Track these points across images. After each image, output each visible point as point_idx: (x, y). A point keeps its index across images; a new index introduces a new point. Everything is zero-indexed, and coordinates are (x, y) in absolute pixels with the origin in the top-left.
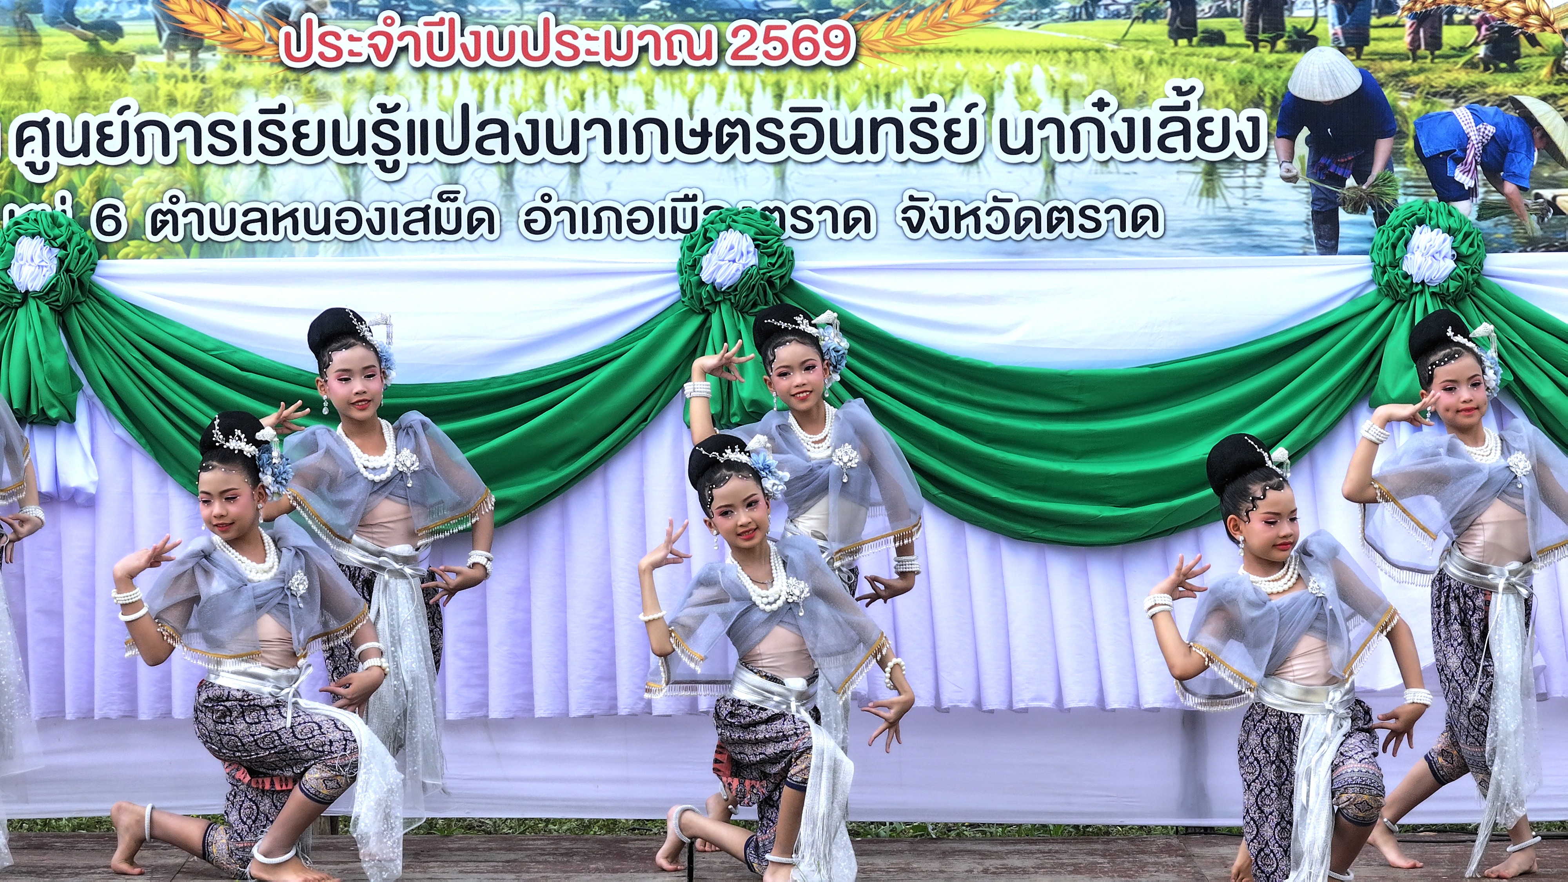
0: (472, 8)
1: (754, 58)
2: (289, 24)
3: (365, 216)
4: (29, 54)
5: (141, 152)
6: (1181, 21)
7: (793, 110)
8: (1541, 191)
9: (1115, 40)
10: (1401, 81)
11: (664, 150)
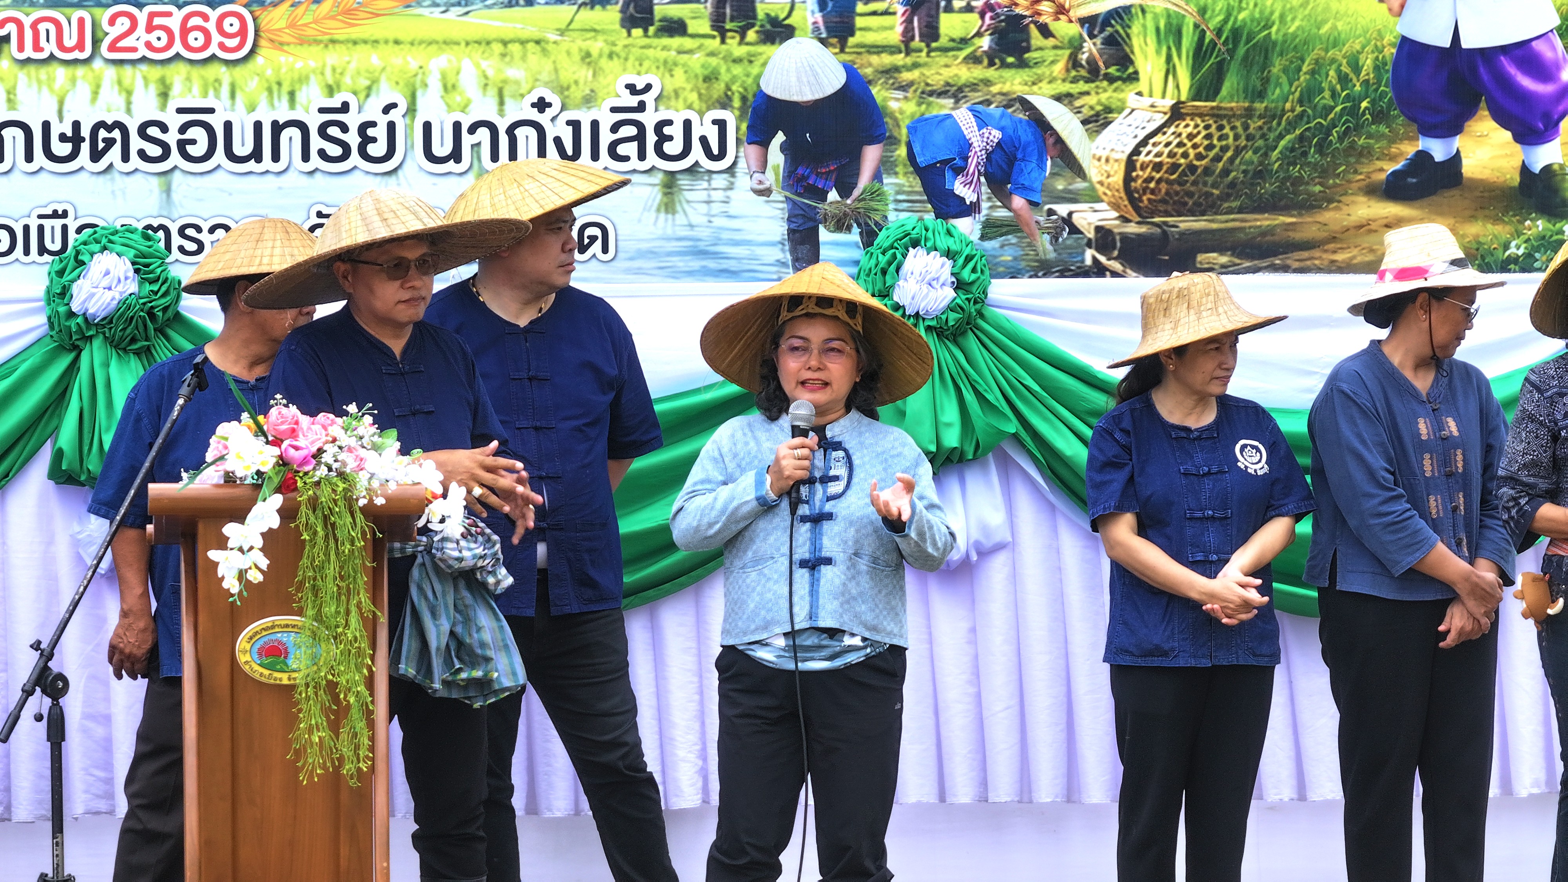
1: (134, 50)
6: (635, 7)
7: (180, 111)
8: (1054, 207)
9: (558, 30)
10: (891, 77)
11: (29, 158)
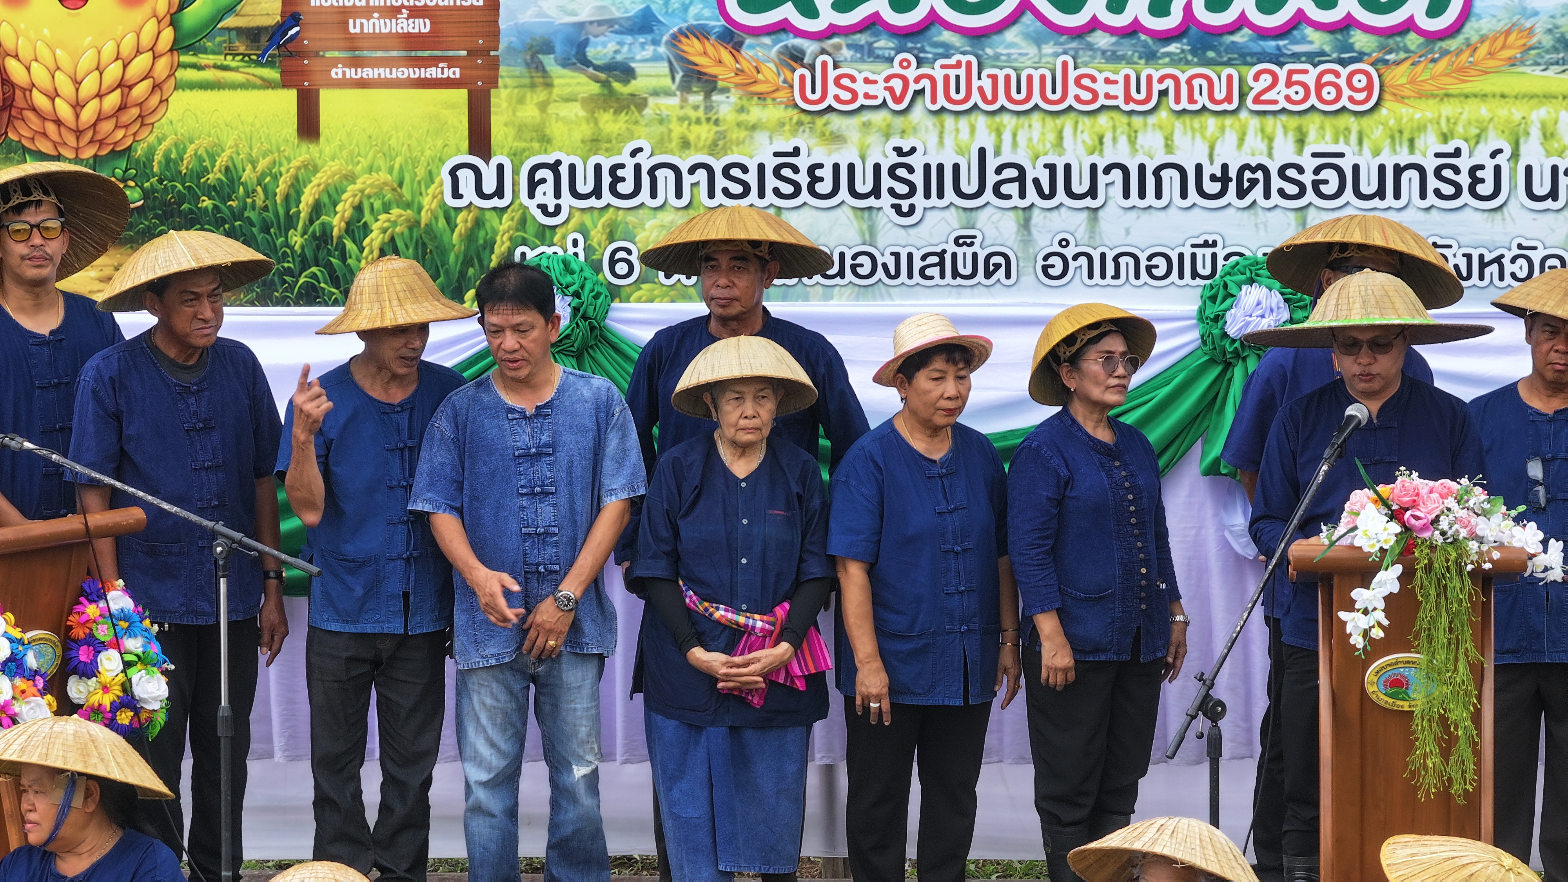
0: (989, 51)
1: (1275, 102)
2: (803, 66)
3: (880, 260)
4: (541, 95)
5: (654, 195)
7: (1315, 155)
11: (1184, 195)
